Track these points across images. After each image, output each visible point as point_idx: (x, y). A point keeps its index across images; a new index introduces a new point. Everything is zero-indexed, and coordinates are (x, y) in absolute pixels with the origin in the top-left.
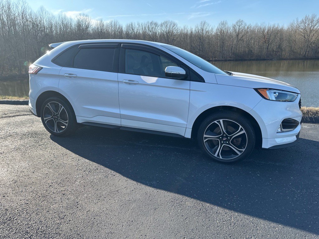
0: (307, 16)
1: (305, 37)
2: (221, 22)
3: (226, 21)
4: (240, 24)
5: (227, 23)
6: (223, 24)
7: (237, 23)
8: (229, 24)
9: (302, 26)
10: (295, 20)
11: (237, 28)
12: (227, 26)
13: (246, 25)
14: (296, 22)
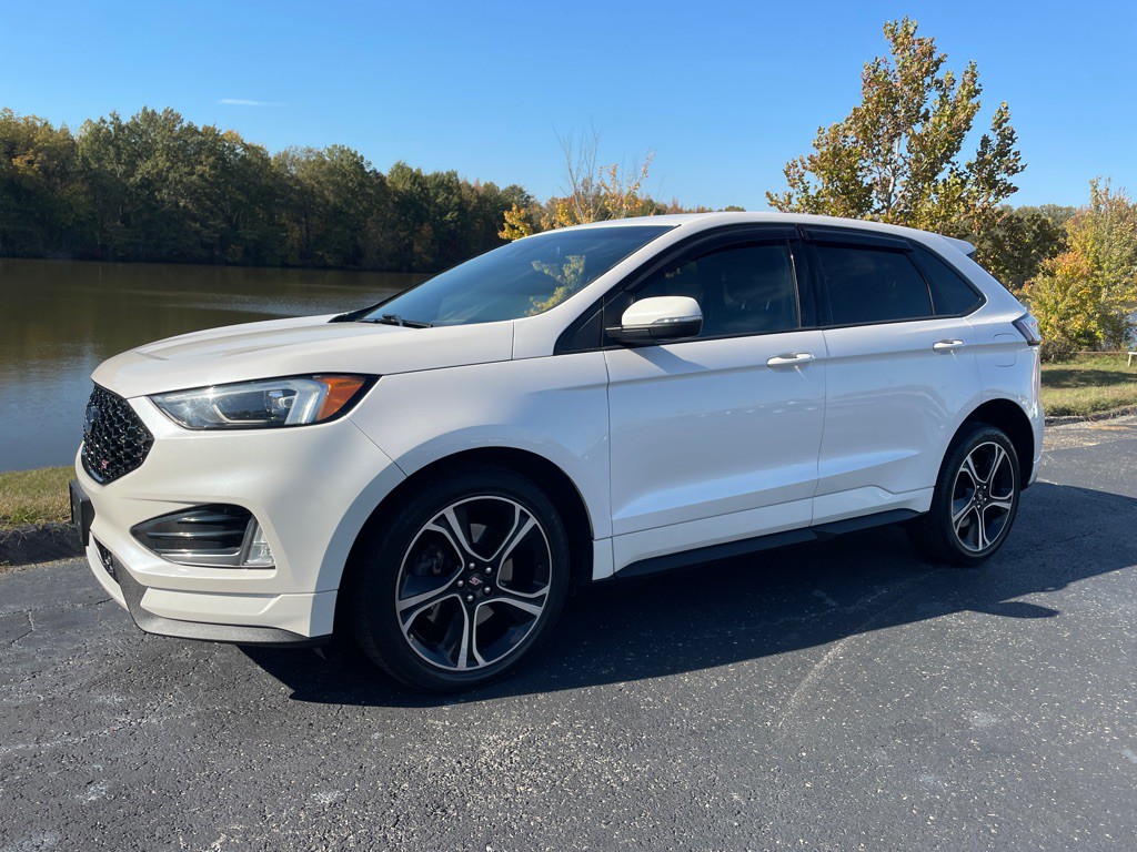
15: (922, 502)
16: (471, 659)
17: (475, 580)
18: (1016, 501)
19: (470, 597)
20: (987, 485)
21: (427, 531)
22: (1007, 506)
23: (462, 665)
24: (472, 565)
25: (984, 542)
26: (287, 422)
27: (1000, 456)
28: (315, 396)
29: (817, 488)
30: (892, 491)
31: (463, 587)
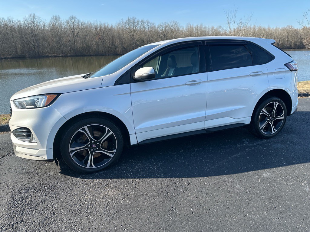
0: (129, 18)
1: (130, 35)
2: (54, 16)
3: (58, 16)
4: (74, 20)
5: (60, 18)
6: (56, 19)
7: (70, 19)
8: (62, 19)
9: (127, 26)
10: (121, 21)
11: (71, 23)
12: (60, 21)
13: (79, 22)
14: (122, 23)
15: (248, 121)
16: (91, 165)
17: (93, 146)
19: (92, 150)
20: (273, 114)
23: (88, 167)
24: (93, 142)
25: (274, 130)
26: (38, 107)
27: (276, 105)
28: (44, 100)
29: (206, 119)
30: (235, 118)
31: (90, 147)
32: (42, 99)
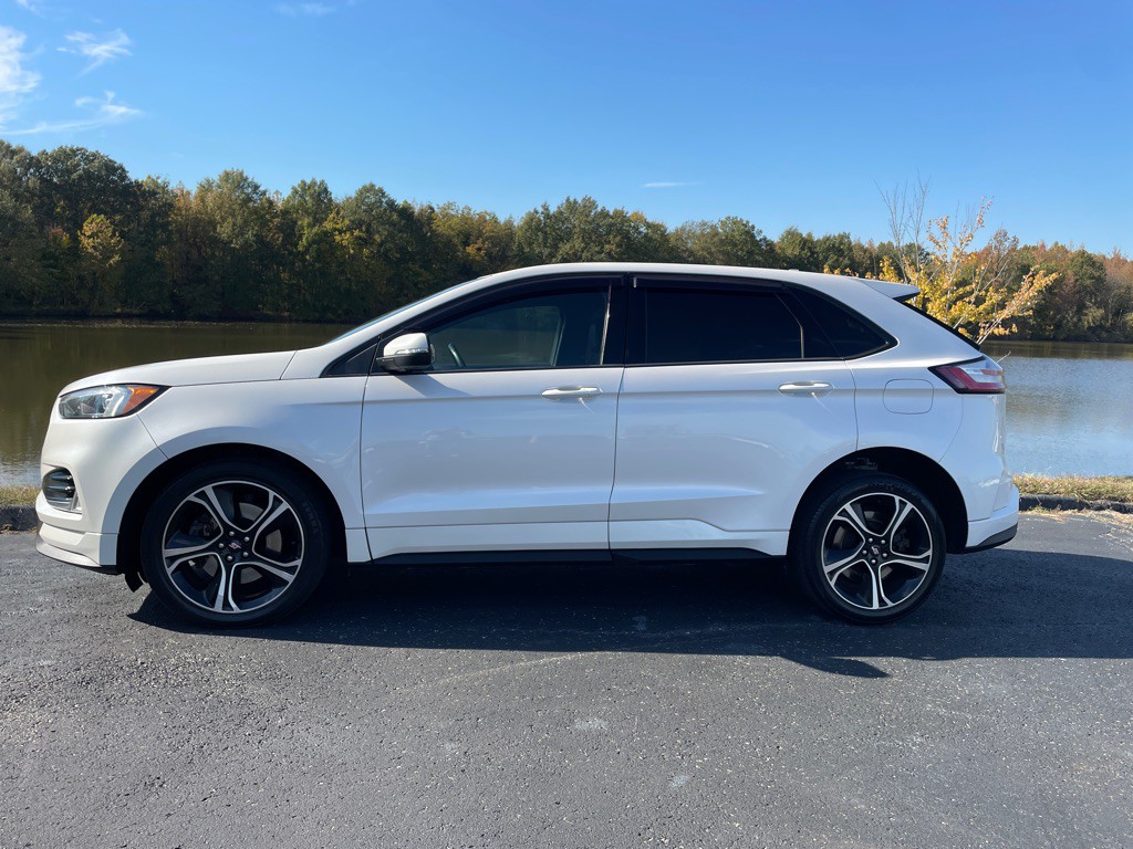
16: (226, 604)
17: (234, 545)
18: (938, 564)
19: (230, 558)
20: (887, 538)
21: (188, 502)
22: (925, 567)
23: (218, 607)
24: (232, 533)
25: (881, 599)
26: (104, 415)
27: (904, 510)
28: (122, 398)
29: (609, 514)
30: (723, 527)
31: (223, 548)
32: (118, 396)
